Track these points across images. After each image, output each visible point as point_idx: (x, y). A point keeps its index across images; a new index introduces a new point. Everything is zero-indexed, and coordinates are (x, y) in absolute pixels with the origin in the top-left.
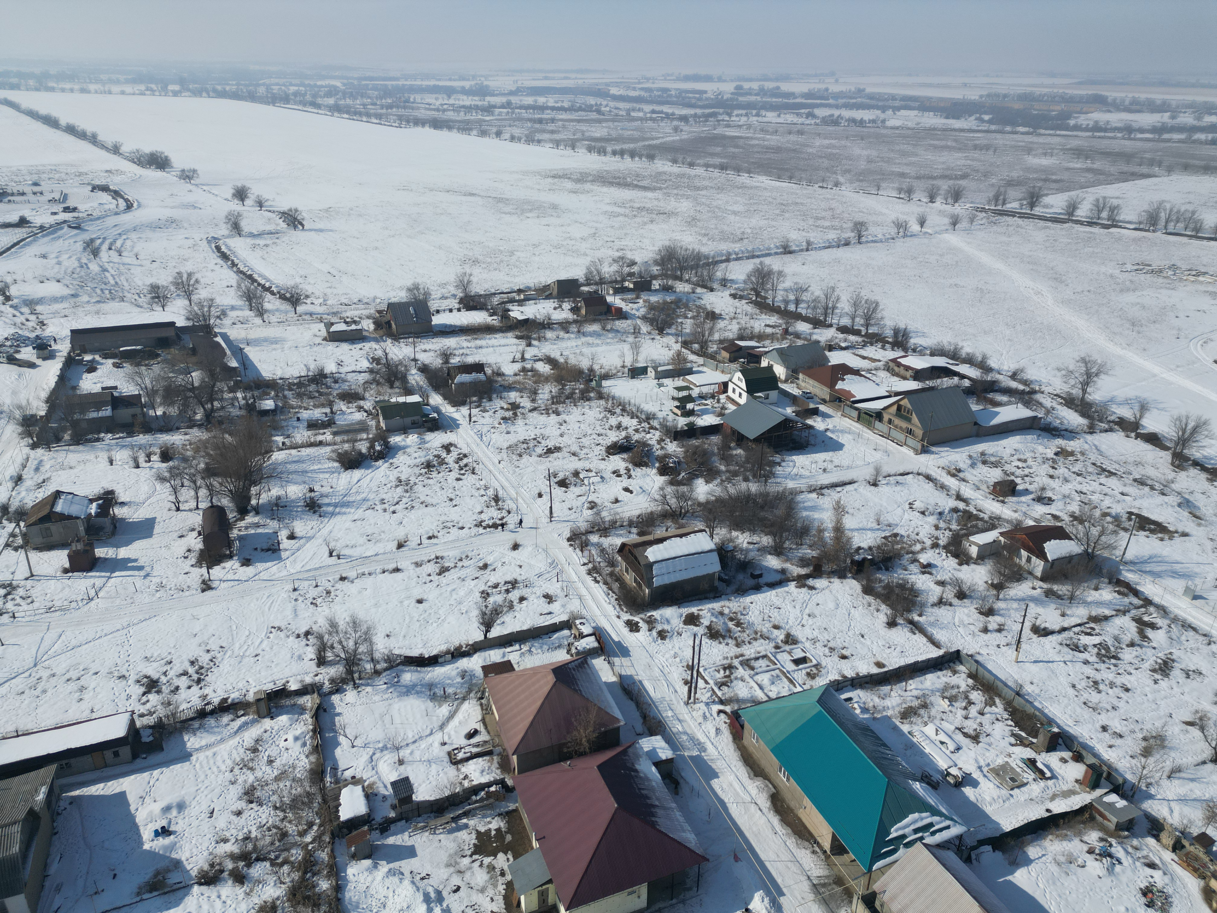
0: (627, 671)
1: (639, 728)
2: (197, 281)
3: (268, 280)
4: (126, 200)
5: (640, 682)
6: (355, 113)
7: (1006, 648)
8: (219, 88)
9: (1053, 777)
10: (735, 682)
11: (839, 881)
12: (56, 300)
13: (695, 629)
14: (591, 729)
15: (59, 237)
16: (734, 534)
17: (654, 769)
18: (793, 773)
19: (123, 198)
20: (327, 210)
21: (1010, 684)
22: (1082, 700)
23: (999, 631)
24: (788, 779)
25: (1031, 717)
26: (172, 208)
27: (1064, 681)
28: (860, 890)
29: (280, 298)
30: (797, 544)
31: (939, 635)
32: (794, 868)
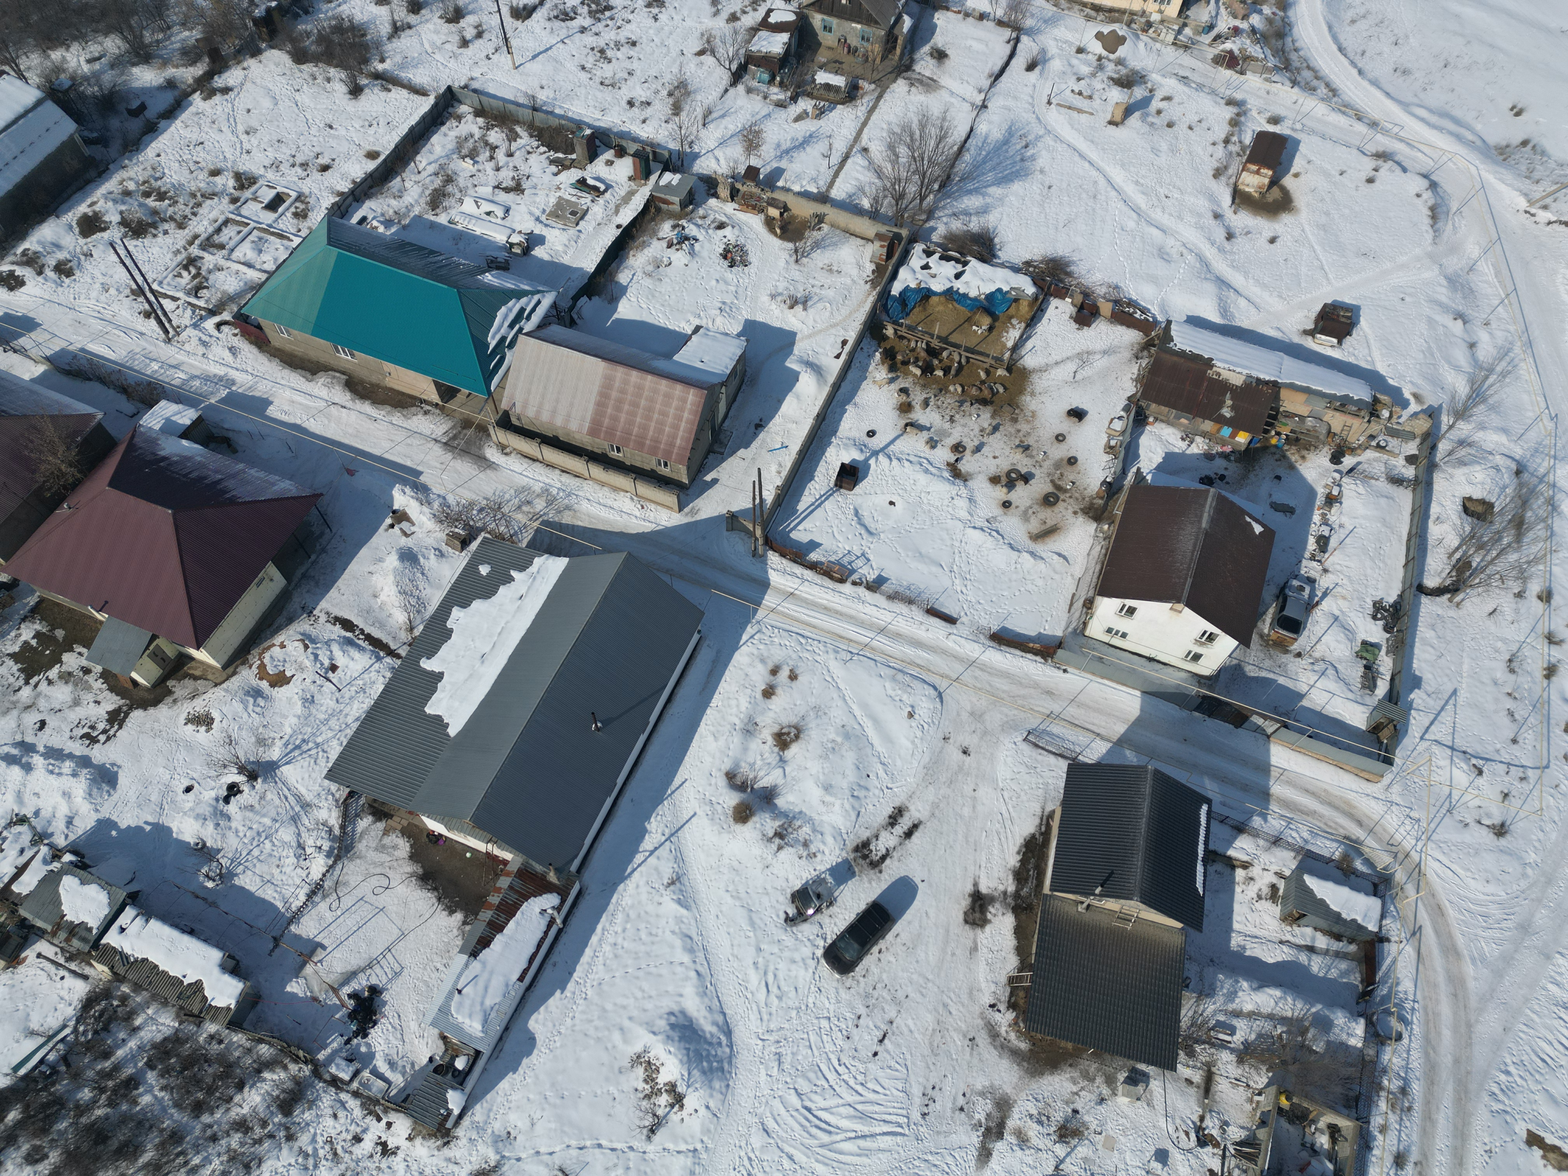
0: (55, 346)
1: (128, 407)
5: (83, 350)
7: (497, 56)
9: (608, 187)
10: (212, 277)
11: (467, 424)
13: (106, 235)
14: (61, 449)
16: (56, 55)
17: (185, 442)
18: (353, 345)
21: (521, 100)
22: (598, 80)
23: (479, 35)
24: (352, 355)
25: (559, 130)
27: (571, 66)
28: (490, 417)
30: (162, 30)
31: (419, 77)
32: (415, 441)
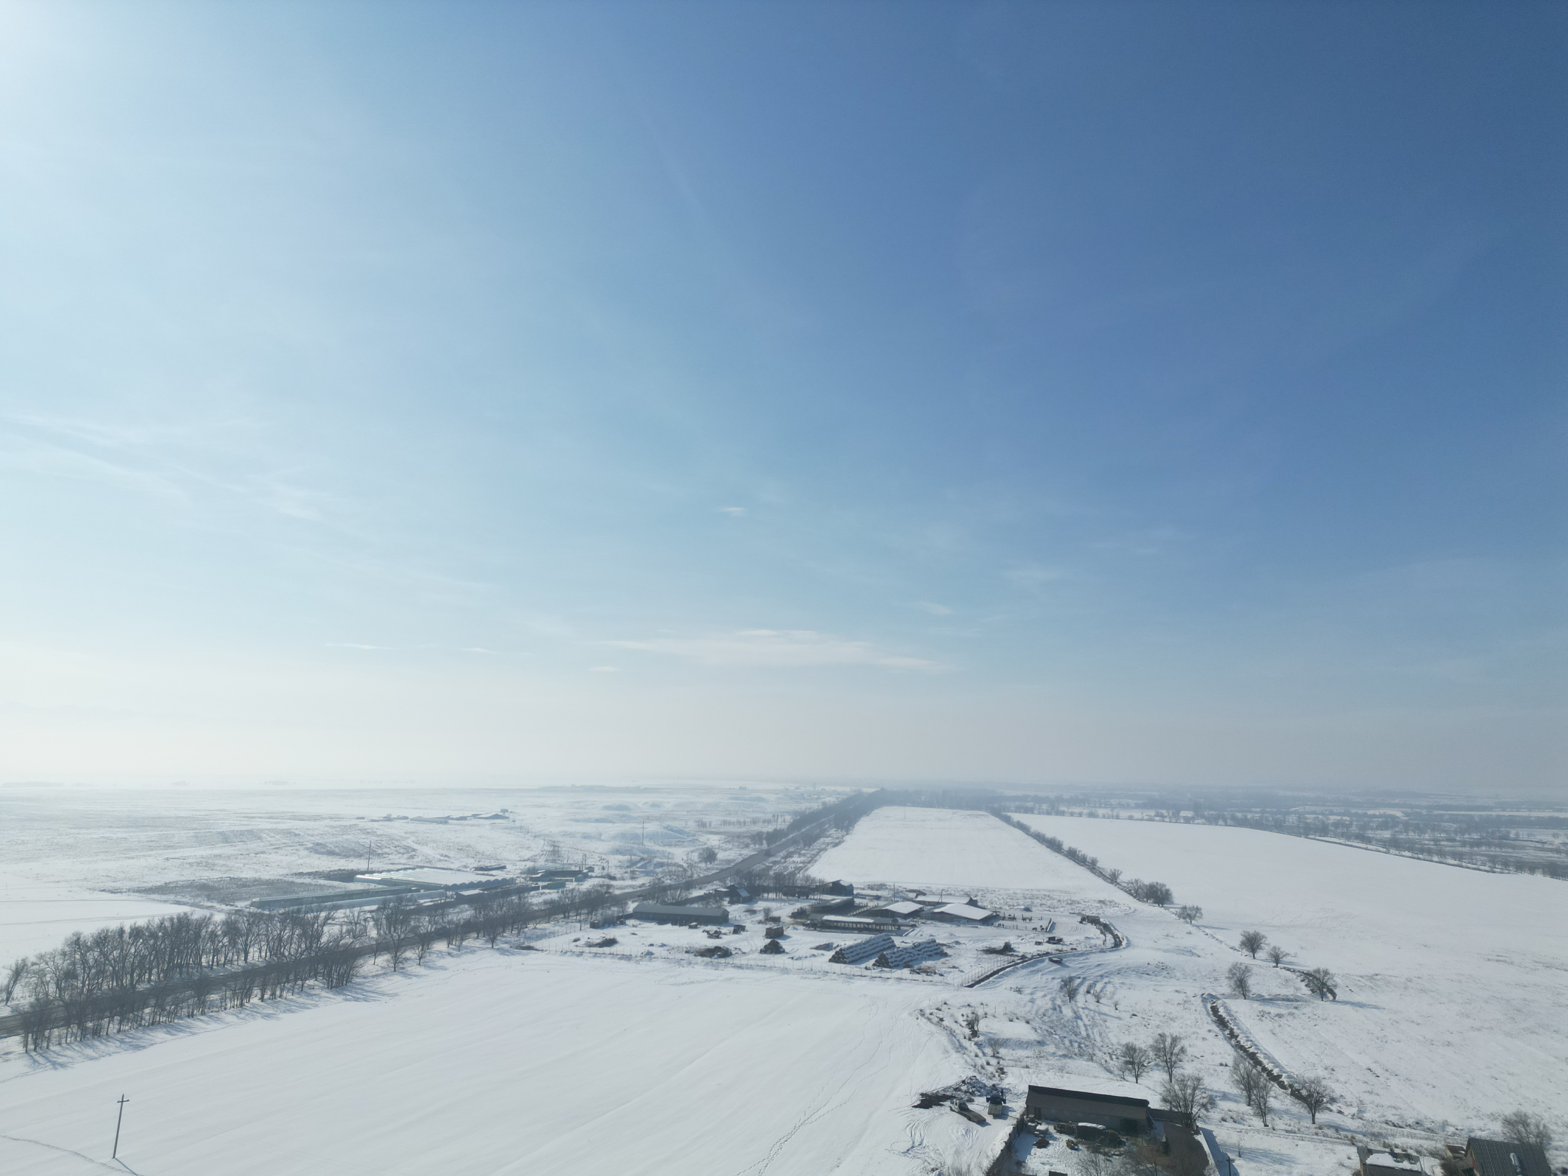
2: (1183, 1050)
3: (1277, 1065)
4: (1116, 937)
6: (1422, 851)
8: (1239, 815)
12: (1021, 1044)
15: (1038, 971)
19: (1112, 933)
20: (1372, 978)
26: (1166, 951)
29: (1293, 1094)
